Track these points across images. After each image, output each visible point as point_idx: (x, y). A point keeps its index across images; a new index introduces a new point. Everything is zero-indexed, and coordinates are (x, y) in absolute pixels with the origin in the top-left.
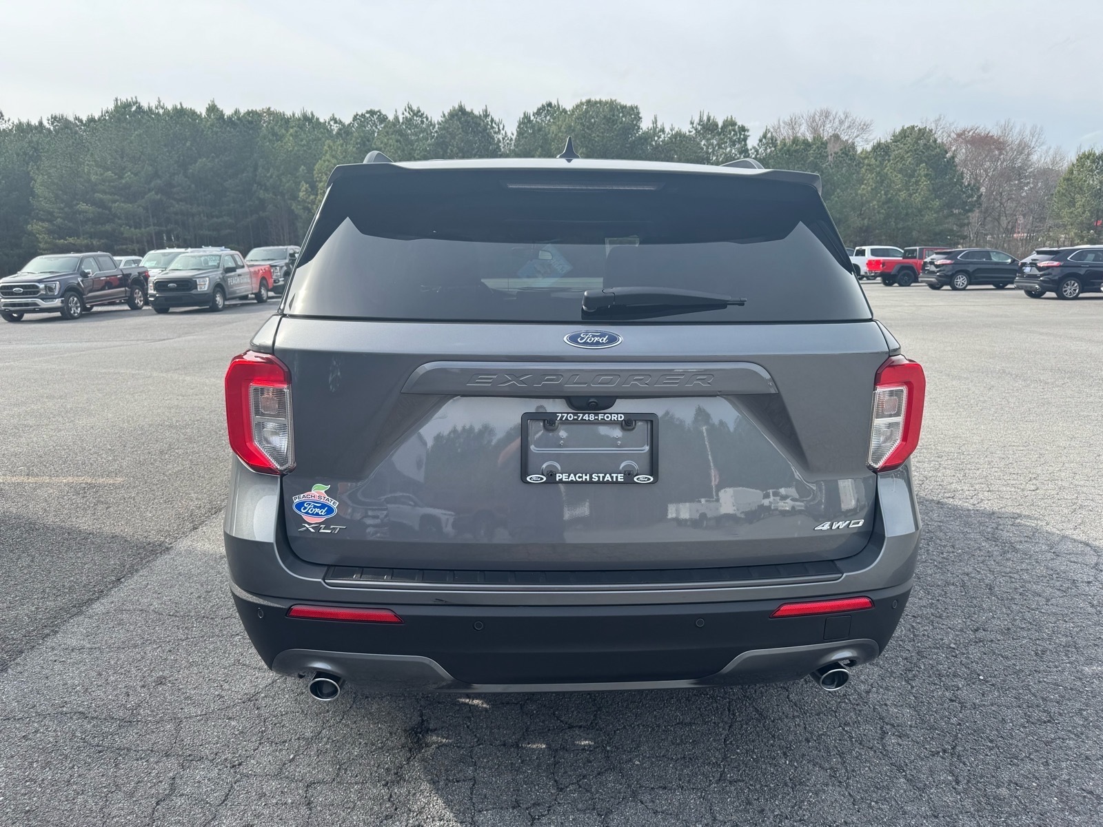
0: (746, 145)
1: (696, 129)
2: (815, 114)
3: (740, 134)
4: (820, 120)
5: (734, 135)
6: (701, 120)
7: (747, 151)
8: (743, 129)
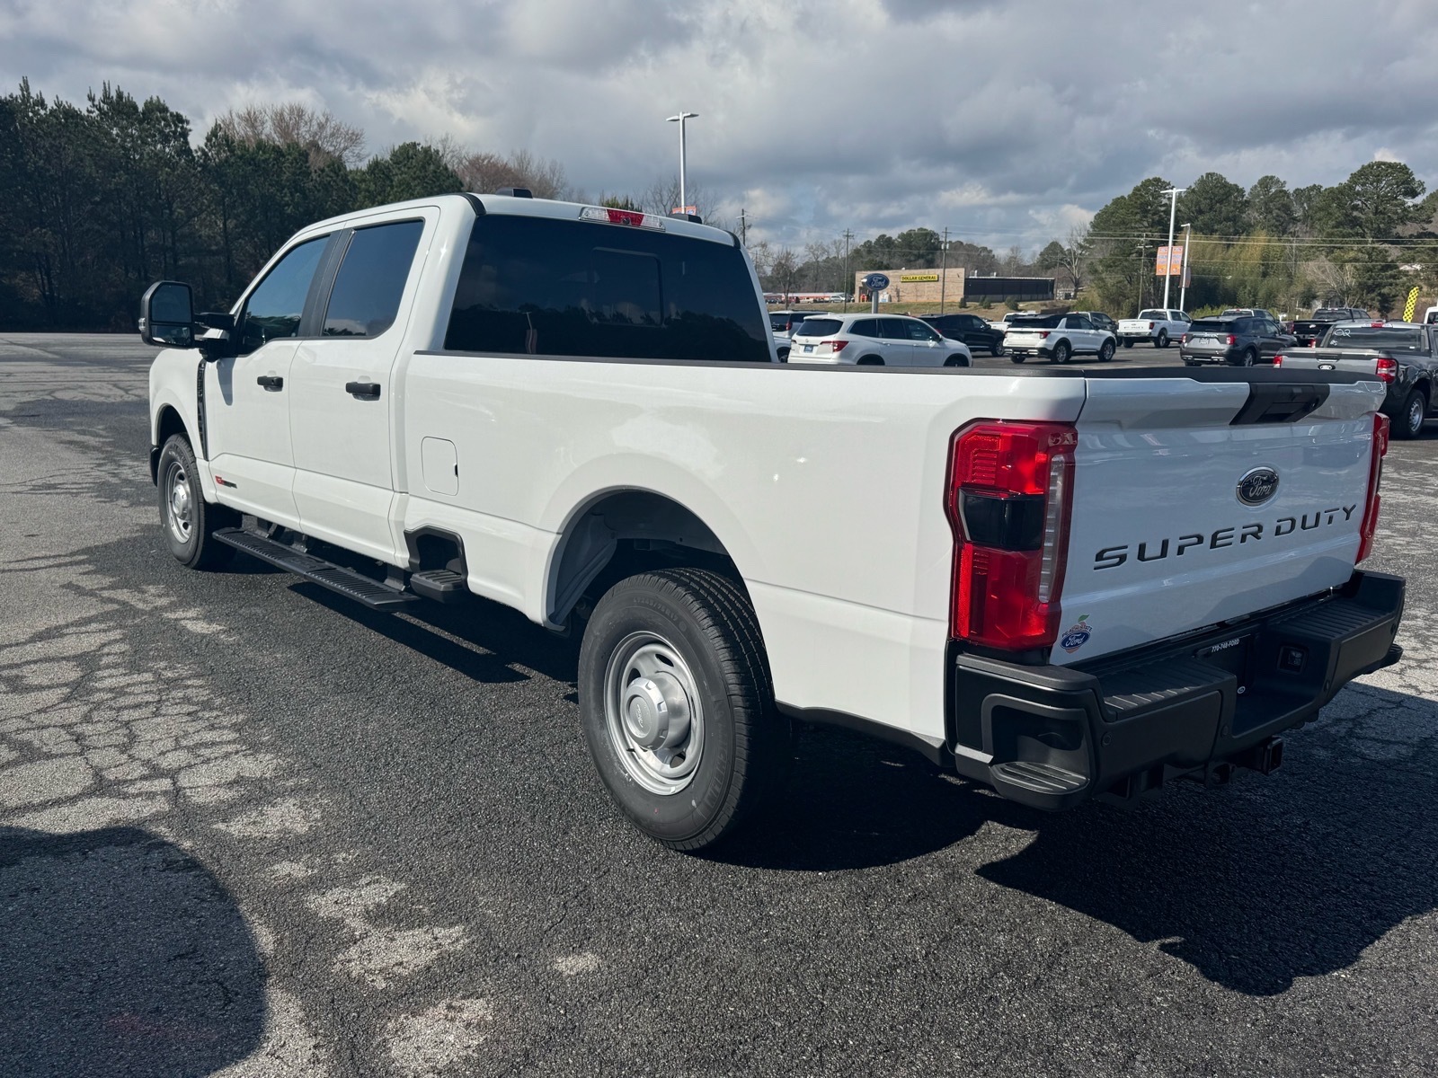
0: (186, 143)
1: (100, 110)
2: (282, 110)
3: (176, 126)
4: (290, 119)
5: (166, 126)
6: (106, 97)
7: (189, 152)
8: (179, 119)
